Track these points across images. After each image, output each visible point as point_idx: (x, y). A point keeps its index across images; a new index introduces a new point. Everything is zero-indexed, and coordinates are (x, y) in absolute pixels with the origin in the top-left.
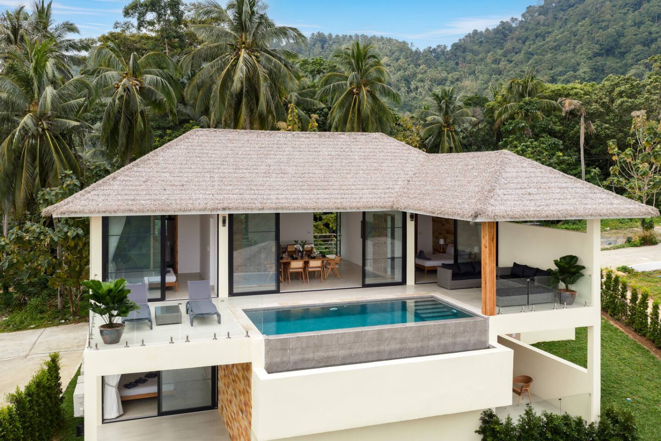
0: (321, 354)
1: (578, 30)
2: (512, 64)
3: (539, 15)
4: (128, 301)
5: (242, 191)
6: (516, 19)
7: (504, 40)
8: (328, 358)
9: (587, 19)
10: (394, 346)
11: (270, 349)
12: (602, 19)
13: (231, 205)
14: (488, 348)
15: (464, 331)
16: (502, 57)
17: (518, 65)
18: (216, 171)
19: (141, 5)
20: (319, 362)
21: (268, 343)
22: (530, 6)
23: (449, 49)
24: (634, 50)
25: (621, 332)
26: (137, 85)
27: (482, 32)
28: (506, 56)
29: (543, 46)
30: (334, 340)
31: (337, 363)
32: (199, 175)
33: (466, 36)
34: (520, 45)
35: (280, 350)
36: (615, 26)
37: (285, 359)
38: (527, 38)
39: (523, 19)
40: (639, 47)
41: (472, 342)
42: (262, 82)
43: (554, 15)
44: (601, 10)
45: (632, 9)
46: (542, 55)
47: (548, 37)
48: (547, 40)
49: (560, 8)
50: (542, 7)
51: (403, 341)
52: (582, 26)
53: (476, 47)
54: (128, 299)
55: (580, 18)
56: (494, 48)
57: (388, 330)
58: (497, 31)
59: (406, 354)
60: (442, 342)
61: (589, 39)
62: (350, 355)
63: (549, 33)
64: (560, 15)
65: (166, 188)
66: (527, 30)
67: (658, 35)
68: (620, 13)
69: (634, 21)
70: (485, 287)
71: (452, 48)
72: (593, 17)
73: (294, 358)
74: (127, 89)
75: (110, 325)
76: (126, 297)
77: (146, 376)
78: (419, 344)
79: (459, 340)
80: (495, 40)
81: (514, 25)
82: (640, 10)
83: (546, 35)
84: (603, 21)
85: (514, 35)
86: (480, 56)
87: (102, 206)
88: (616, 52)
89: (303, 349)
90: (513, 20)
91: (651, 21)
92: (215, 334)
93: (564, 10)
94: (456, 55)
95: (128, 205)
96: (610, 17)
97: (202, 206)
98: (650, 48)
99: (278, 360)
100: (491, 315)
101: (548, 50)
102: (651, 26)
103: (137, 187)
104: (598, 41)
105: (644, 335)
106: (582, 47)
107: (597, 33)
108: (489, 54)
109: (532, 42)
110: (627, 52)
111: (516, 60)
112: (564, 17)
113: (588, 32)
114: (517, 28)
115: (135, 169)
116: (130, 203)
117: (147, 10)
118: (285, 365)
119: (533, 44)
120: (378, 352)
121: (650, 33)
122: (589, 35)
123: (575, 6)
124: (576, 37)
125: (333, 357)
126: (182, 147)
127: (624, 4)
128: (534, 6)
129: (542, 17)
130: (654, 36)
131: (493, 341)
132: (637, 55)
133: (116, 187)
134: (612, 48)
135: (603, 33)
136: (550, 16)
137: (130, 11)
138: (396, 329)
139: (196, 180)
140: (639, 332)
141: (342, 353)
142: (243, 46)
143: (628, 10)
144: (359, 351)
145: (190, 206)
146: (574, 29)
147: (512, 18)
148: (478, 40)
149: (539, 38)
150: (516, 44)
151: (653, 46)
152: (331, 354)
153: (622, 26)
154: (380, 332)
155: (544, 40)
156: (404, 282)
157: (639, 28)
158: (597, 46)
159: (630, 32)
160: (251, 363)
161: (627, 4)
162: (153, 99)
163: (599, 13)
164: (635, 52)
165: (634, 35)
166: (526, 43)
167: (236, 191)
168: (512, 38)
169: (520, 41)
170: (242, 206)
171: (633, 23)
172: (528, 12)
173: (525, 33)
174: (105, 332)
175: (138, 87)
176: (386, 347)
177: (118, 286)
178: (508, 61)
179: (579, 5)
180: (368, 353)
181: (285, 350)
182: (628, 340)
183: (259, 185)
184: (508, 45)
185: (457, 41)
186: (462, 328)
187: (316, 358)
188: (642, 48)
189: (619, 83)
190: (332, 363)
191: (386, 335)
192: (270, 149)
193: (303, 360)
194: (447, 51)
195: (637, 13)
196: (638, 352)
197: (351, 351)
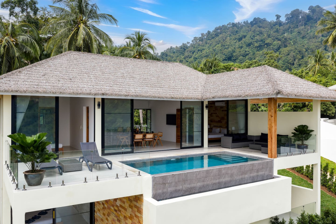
0: (187, 186)
1: (216, 49)
2: (188, 63)
3: (199, 41)
4: (48, 151)
5: (111, 85)
6: (189, 43)
7: (184, 52)
8: (191, 188)
9: (220, 44)
10: (227, 179)
11: (156, 183)
12: (226, 44)
13: (107, 92)
14: (274, 178)
15: (262, 168)
16: (183, 59)
17: (190, 63)
18: (91, 73)
19: (12, 2)
20: (186, 191)
21: (154, 179)
22: (195, 37)
23: (159, 54)
24: (239, 58)
25: (291, 173)
26: (14, 41)
27: (174, 48)
28: (185, 59)
29: (201, 55)
30: (194, 175)
31: (196, 192)
32: (79, 74)
33: (167, 49)
34: (191, 54)
35: (162, 184)
36: (231, 48)
37: (165, 190)
38: (194, 51)
39: (193, 43)
40: (241, 57)
41: (266, 174)
42: (94, 42)
43: (206, 42)
44: (226, 41)
45: (238, 41)
46: (201, 59)
47: (203, 51)
48: (203, 52)
49: (208, 39)
50: (201, 38)
51: (232, 175)
52: (218, 47)
53: (172, 55)
54: (47, 149)
55: (217, 43)
56: (180, 55)
57: (225, 168)
58: (181, 47)
59: (233, 184)
60: (252, 175)
61: (221, 53)
62: (203, 186)
63: (204, 49)
64: (208, 41)
65: (60, 80)
66: (194, 48)
67: (249, 52)
68: (233, 42)
69: (239, 46)
70: (271, 141)
71: (161, 54)
72: (222, 43)
73: (170, 189)
74: (8, 42)
75: (33, 170)
76: (45, 148)
77: (39, 214)
78: (241, 177)
79: (260, 173)
80: (180, 51)
81: (188, 45)
82: (241, 41)
83: (203, 50)
84: (226, 45)
85: (189, 50)
86: (174, 59)
87: (13, 87)
88: (232, 59)
89: (176, 183)
90: (188, 43)
91: (246, 46)
92: (117, 175)
93: (210, 40)
94: (163, 58)
95: (34, 87)
96: (229, 44)
97: (88, 92)
98: (246, 58)
99: (160, 191)
100: (275, 158)
101: (204, 57)
102: (246, 48)
103: (39, 78)
104: (225, 54)
105: (302, 174)
106: (218, 56)
107: (224, 50)
108: (178, 58)
109: (196, 53)
110: (237, 59)
111: (190, 61)
112: (210, 43)
113: (220, 50)
114: (190, 46)
115: (34, 68)
116: (35, 86)
117: (15, 6)
118: (165, 195)
119: (197, 54)
120: (219, 183)
121: (246, 51)
122: (221, 51)
123: (214, 38)
124: (215, 52)
125: (194, 187)
126: (64, 59)
127: (235, 38)
128: (197, 37)
129: (201, 42)
130: (247, 53)
131: (275, 174)
132: (240, 61)
133: (22, 77)
134: (230, 57)
135: (227, 50)
136: (204, 42)
137: (5, 5)
138: (229, 167)
139: (79, 77)
140: (300, 172)
141: (199, 184)
142: (81, 22)
143: (237, 41)
144: (208, 183)
145: (80, 91)
146: (214, 48)
147: (188, 42)
148: (173, 51)
149: (199, 51)
150: (190, 54)
151: (247, 57)
152: (192, 185)
153: (234, 48)
154: (220, 170)
155: (201, 52)
156: (202, 146)
157: (241, 49)
158: (224, 56)
159: (237, 50)
160: (142, 195)
161: (236, 38)
162: (24, 50)
163: (224, 42)
164: (240, 59)
165: (239, 52)
166: (194, 54)
167: (108, 85)
168: (188, 51)
169: (191, 52)
170: (114, 93)
171: (239, 47)
172: (194, 40)
173: (193, 49)
174: (29, 176)
175: (14, 43)
176: (223, 180)
177: (41, 137)
178: (186, 61)
179: (216, 38)
180: (213, 184)
181: (164, 184)
182: (296, 176)
183: (121, 83)
184: (186, 54)
185: (163, 51)
186: (261, 166)
187: (184, 189)
188: (242, 57)
189: (252, 64)
190: (193, 192)
191: (223, 172)
192: (120, 65)
193: (176, 191)
194: (159, 56)
195: (240, 42)
196: (303, 182)
197: (204, 183)
